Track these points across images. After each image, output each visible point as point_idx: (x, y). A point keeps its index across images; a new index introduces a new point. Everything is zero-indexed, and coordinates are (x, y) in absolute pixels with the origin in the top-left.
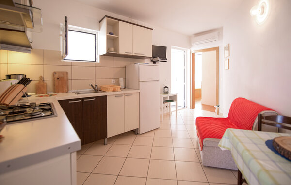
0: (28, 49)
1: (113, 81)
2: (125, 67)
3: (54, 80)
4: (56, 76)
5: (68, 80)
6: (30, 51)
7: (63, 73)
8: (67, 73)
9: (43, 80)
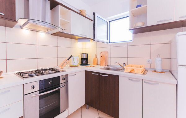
1: (149, 61)
3: (100, 57)
4: (102, 54)
7: (104, 52)
8: (107, 52)
9: (97, 57)
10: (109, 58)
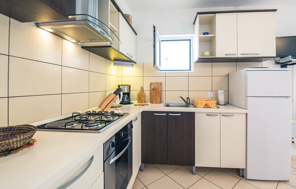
0: (132, 63)
1: (210, 94)
2: (228, 76)
3: (151, 91)
4: (153, 87)
5: (161, 91)
6: (133, 65)
7: (157, 83)
8: (161, 84)
9: (143, 91)
10: (164, 92)
